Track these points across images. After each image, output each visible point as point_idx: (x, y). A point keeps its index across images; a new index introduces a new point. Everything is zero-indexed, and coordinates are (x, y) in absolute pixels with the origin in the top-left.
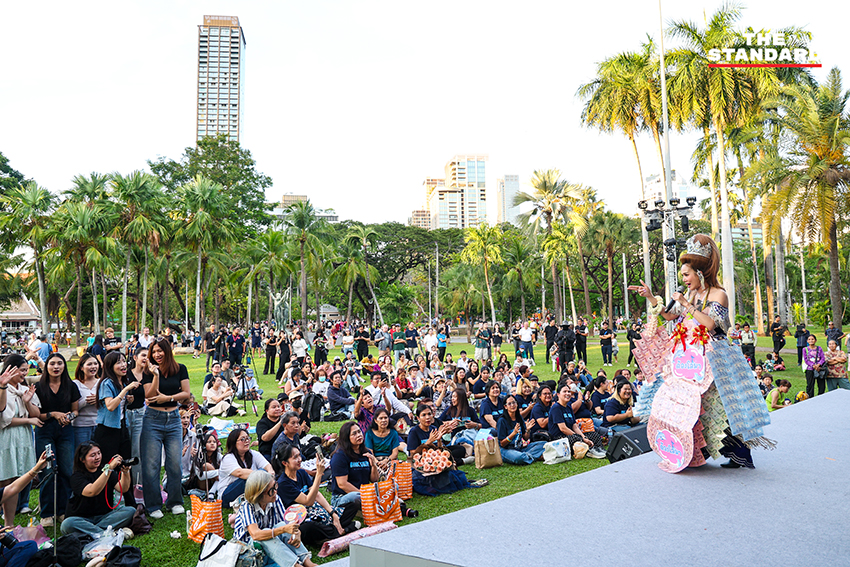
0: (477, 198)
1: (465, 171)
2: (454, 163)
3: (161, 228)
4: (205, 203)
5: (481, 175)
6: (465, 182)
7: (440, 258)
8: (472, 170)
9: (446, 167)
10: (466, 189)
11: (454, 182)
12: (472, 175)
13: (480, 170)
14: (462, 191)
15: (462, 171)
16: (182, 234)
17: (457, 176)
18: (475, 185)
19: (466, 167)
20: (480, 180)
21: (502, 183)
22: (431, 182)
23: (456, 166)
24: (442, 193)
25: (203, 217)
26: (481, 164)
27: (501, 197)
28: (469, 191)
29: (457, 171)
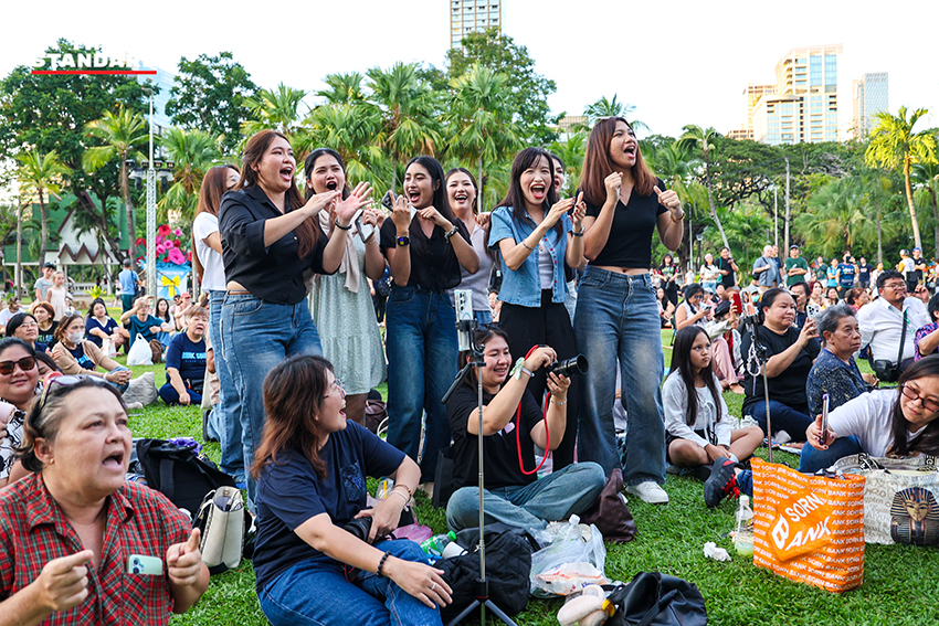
0: (825, 107)
1: (807, 70)
2: (790, 61)
3: (434, 134)
4: (485, 101)
5: (831, 75)
6: (807, 86)
7: (792, 182)
8: (816, 68)
9: (778, 67)
10: (807, 96)
11: (789, 87)
12: (816, 75)
13: (830, 67)
14: (802, 99)
15: (801, 71)
16: (457, 143)
17: (794, 79)
18: (822, 90)
19: (808, 65)
20: (829, 83)
21: (861, 86)
22: (756, 90)
23: (793, 65)
24: (771, 103)
25: (484, 117)
26: (830, 60)
27: (859, 105)
28: (812, 99)
29: (794, 72)
